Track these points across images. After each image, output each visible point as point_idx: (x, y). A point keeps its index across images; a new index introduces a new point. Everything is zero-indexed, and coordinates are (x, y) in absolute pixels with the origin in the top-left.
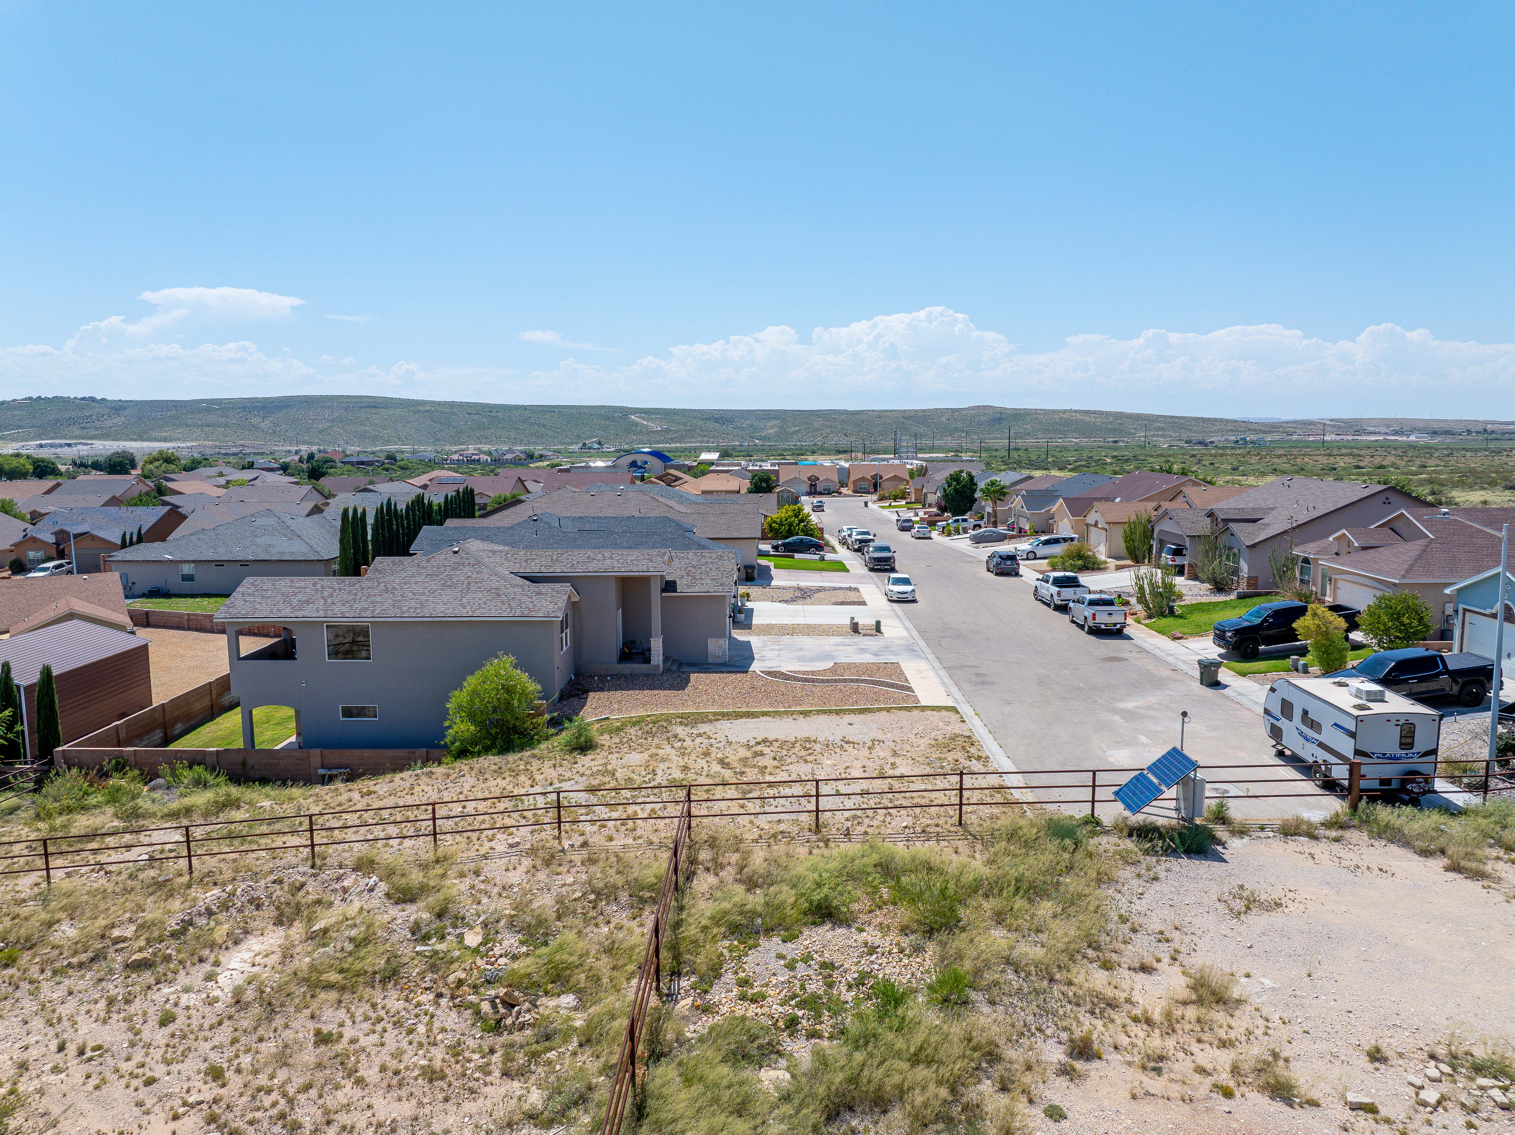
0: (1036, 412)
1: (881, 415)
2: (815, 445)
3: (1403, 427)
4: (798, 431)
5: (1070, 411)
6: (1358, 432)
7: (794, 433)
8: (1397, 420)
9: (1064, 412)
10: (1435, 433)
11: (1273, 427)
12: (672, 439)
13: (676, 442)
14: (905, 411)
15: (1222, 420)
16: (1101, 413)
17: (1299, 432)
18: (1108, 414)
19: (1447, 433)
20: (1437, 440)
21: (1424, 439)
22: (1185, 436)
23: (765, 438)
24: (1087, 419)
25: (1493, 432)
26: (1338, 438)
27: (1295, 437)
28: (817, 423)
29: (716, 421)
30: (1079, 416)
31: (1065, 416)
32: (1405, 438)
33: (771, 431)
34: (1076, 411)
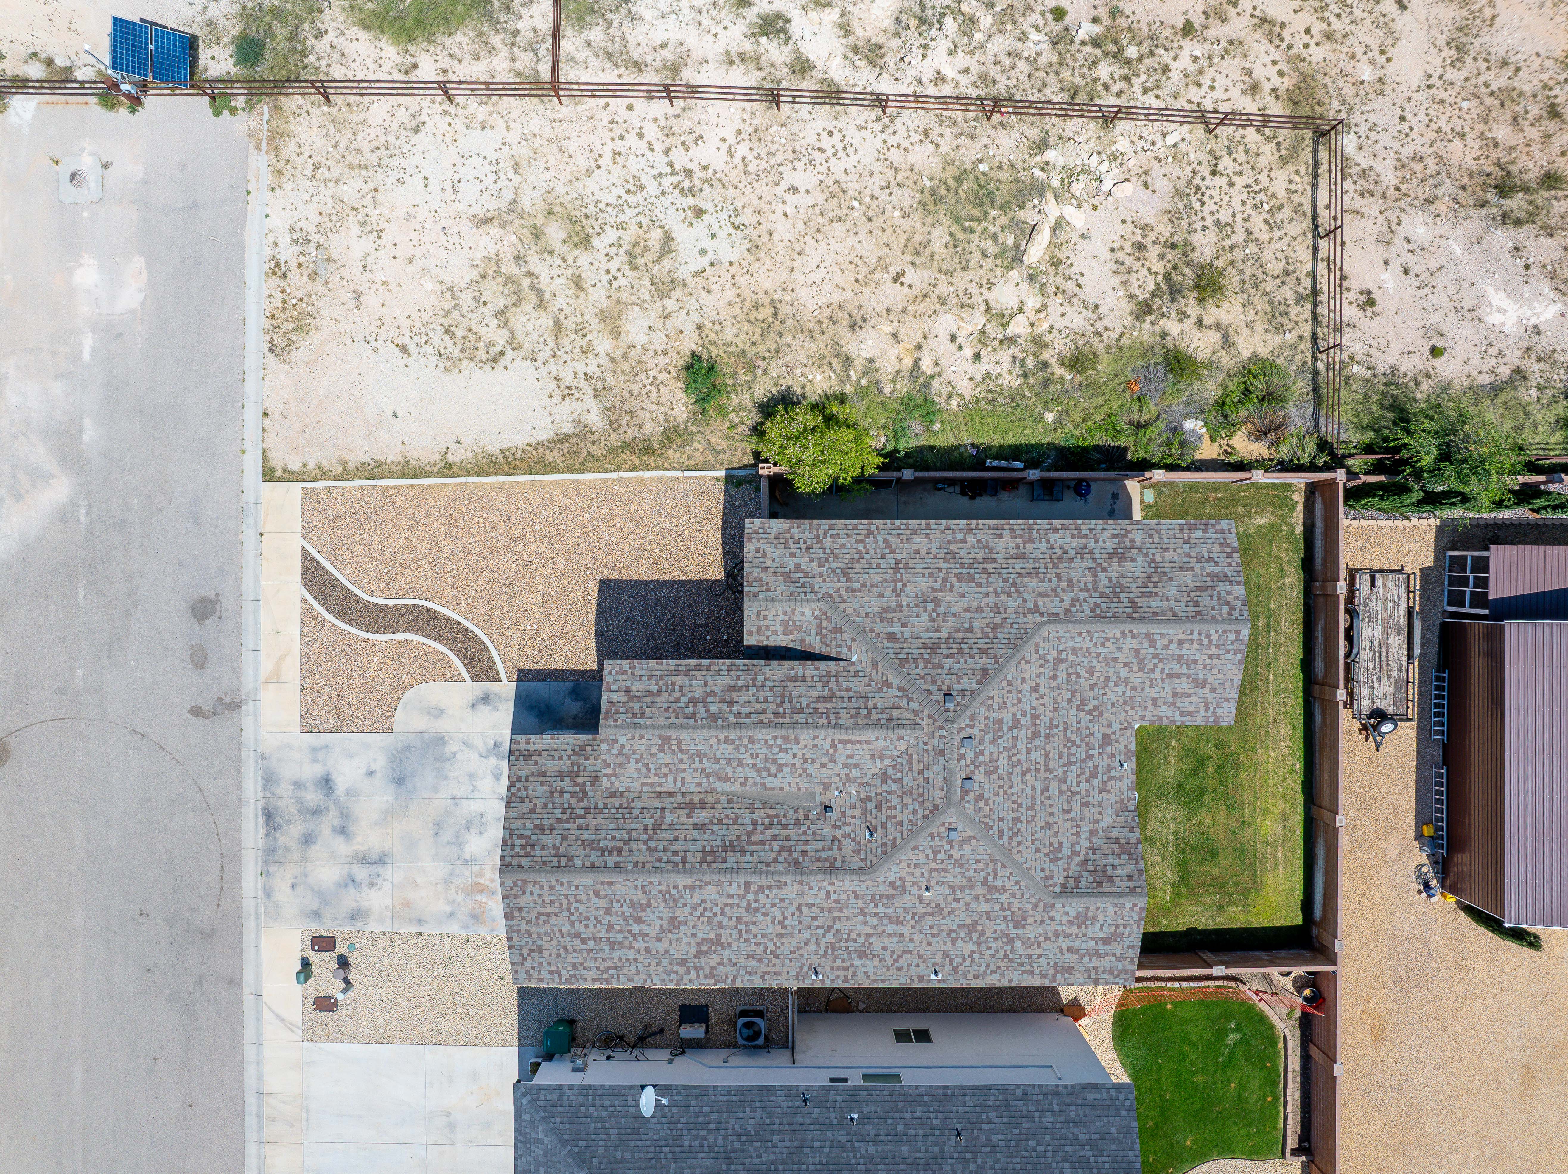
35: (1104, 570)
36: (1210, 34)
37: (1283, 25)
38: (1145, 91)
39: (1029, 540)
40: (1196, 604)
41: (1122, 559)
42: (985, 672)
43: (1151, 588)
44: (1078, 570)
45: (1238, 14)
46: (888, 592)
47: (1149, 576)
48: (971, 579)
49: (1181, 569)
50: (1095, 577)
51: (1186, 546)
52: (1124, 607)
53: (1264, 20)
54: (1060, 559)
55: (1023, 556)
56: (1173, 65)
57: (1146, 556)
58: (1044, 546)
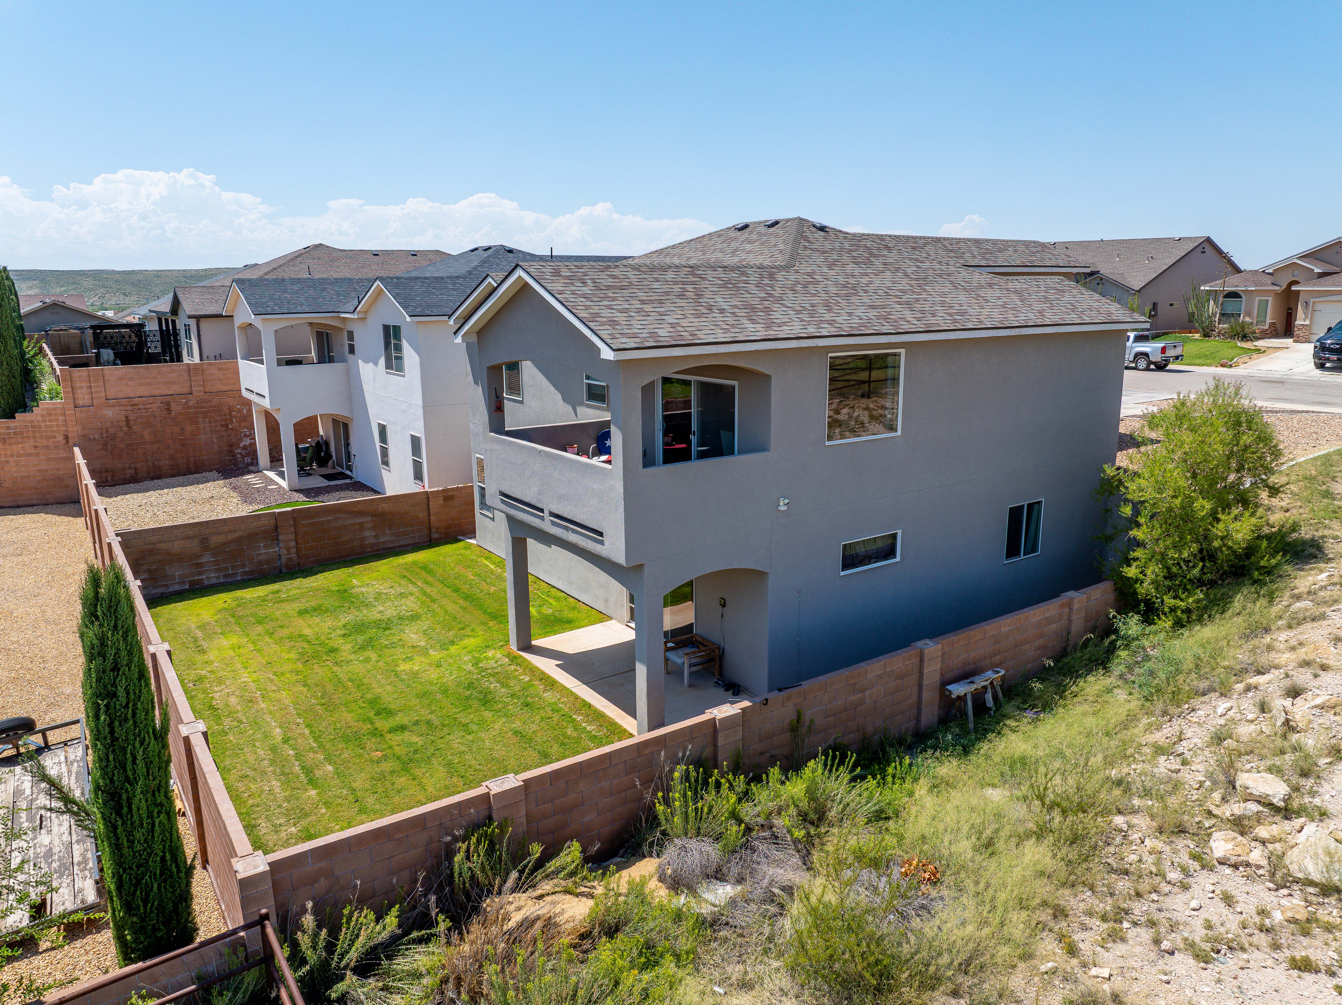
35: (764, 299)
39: (883, 318)
41: (751, 308)
42: (809, 242)
43: (689, 288)
44: (795, 299)
50: (770, 295)
51: (670, 319)
52: (709, 276)
54: (828, 306)
57: (722, 311)
58: (859, 314)
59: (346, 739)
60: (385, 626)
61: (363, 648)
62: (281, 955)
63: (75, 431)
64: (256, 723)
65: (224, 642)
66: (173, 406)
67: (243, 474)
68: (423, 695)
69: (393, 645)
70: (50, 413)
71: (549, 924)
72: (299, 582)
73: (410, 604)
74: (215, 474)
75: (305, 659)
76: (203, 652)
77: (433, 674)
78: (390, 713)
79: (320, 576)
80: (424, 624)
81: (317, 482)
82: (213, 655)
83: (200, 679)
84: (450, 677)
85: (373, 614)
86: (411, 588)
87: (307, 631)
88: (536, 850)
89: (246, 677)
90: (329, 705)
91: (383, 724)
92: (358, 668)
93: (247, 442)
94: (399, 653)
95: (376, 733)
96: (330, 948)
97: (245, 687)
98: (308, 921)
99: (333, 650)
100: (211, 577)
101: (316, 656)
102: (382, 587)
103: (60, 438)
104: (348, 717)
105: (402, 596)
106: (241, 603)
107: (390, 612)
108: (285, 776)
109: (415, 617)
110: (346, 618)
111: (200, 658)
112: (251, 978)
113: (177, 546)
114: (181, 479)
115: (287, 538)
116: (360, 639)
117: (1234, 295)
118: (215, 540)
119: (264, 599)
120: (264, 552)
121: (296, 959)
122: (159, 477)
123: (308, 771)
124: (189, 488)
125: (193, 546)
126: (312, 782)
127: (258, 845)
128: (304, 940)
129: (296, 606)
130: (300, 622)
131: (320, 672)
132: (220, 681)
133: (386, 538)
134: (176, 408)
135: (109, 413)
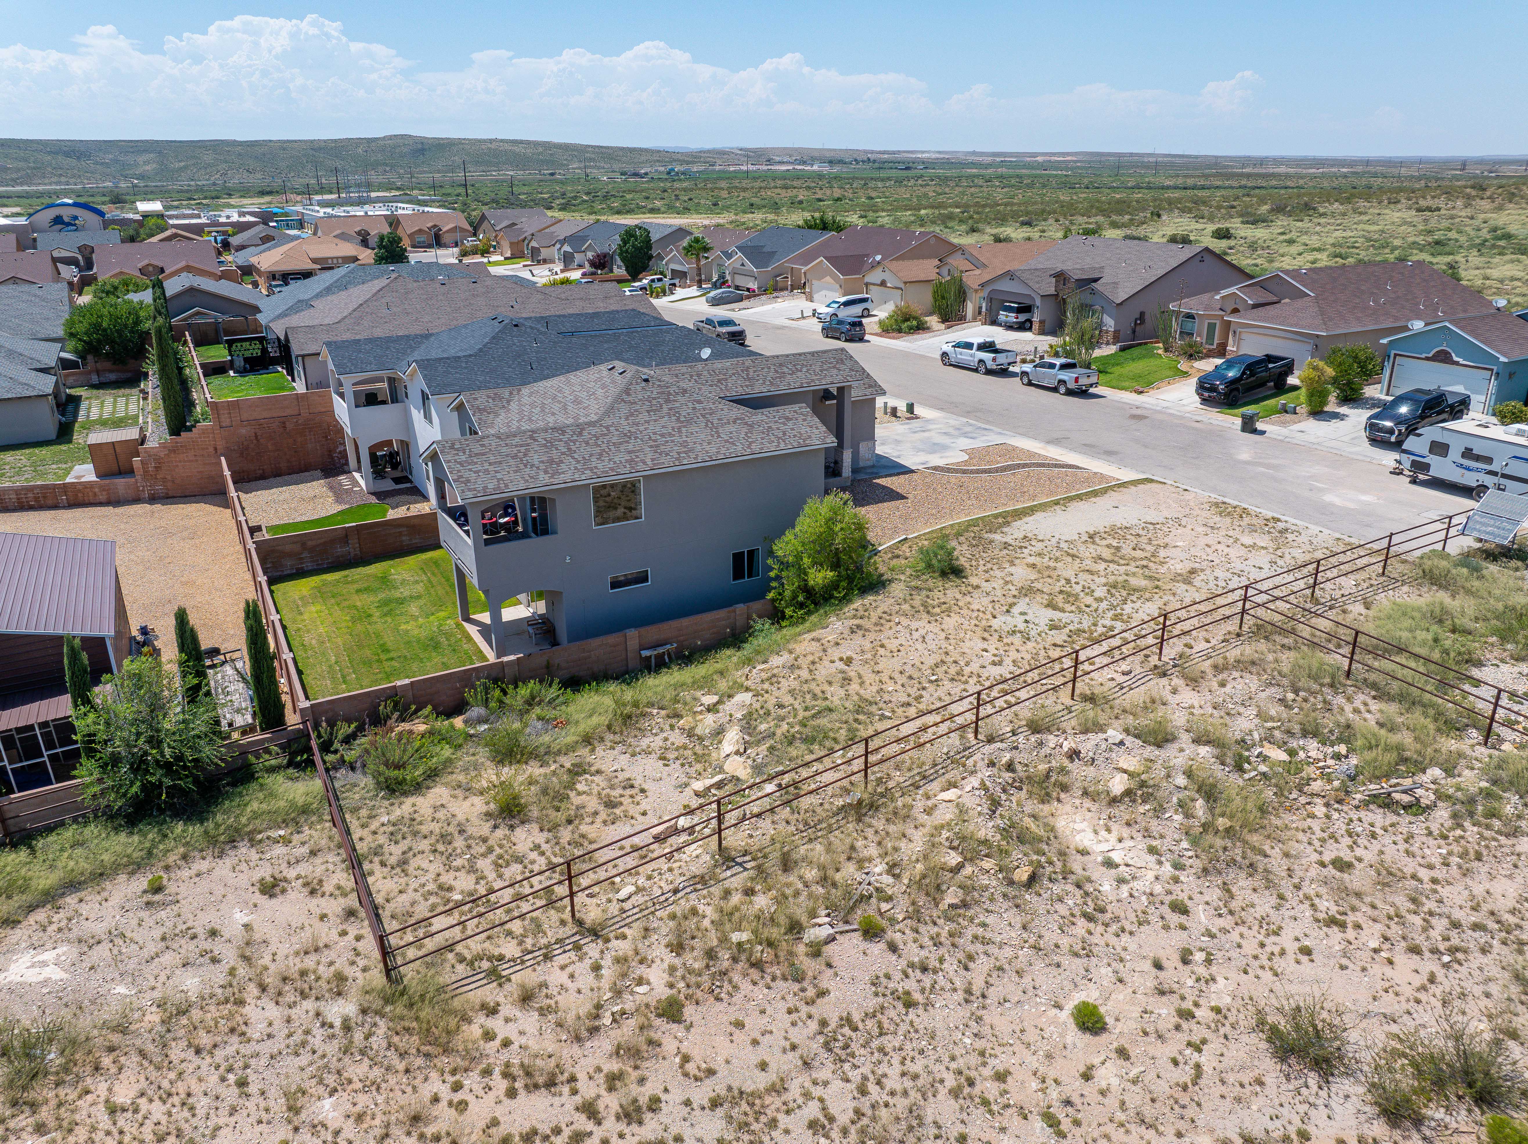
0: (459, 142)
1: (285, 145)
2: (214, 184)
3: (806, 157)
4: (186, 167)
5: (496, 140)
6: (769, 161)
7: (181, 169)
8: (796, 149)
9: (491, 141)
10: (831, 162)
11: (695, 157)
12: (13, 180)
13: (22, 184)
14: (312, 141)
15: (646, 150)
16: (528, 143)
17: (719, 162)
18: (536, 144)
19: (841, 162)
20: (836, 169)
21: (826, 169)
22: (616, 166)
23: (141, 177)
24: (516, 149)
25: (874, 161)
26: (755, 168)
27: (717, 168)
28: (208, 157)
29: (67, 154)
30: (507, 147)
31: (493, 146)
32: (808, 168)
33: (147, 168)
34: (502, 141)
35: (563, 453)
36: (630, 1025)
37: (512, 1093)
38: (694, 911)
39: (630, 461)
40: (483, 445)
41: (551, 461)
42: (628, 394)
43: (523, 449)
44: (583, 451)
45: (599, 1069)
46: (715, 422)
47: (525, 455)
48: (662, 435)
49: (500, 463)
50: (569, 449)
51: (499, 476)
52: (541, 437)
53: (551, 1084)
54: (601, 455)
55: (630, 452)
56: (670, 958)
57: (532, 466)
58: (617, 459)
59: (364, 663)
60: (401, 601)
61: (385, 615)
62: (313, 735)
63: (221, 445)
64: (323, 654)
65: (313, 608)
66: (288, 424)
67: (338, 475)
68: (408, 642)
69: (401, 614)
70: (204, 431)
71: (411, 732)
72: (361, 570)
73: (420, 588)
74: (318, 473)
75: (354, 620)
76: (301, 614)
77: (416, 632)
78: (388, 651)
79: (373, 566)
80: (422, 602)
81: (388, 485)
82: (306, 616)
83: (299, 630)
84: (424, 634)
85: (397, 594)
86: (424, 578)
87: (358, 604)
88: (413, 707)
89: (322, 629)
90: (360, 646)
91: (383, 657)
92: (379, 626)
93: (341, 448)
94: (403, 619)
95: (379, 661)
96: (331, 734)
97: (320, 635)
98: (324, 724)
99: (370, 616)
100: (308, 565)
101: (360, 619)
102: (406, 576)
103: (211, 449)
104: (368, 652)
105: (417, 582)
106: (325, 584)
107: (406, 593)
108: (333, 678)
109: (419, 597)
110: (381, 596)
111: (299, 617)
112: (303, 740)
113: (288, 548)
114: (294, 476)
115: (353, 541)
116: (386, 609)
117: (1190, 316)
118: (310, 543)
119: (338, 581)
120: (340, 550)
121: (319, 736)
122: (279, 475)
123: (344, 677)
124: (301, 486)
125: (297, 548)
126: (345, 682)
127: (307, 698)
128: (322, 731)
129: (356, 586)
130: (355, 597)
131: (360, 628)
132: (308, 631)
133: (416, 541)
134: (290, 426)
135: (243, 431)
